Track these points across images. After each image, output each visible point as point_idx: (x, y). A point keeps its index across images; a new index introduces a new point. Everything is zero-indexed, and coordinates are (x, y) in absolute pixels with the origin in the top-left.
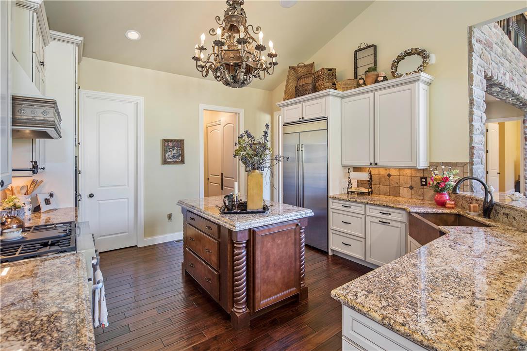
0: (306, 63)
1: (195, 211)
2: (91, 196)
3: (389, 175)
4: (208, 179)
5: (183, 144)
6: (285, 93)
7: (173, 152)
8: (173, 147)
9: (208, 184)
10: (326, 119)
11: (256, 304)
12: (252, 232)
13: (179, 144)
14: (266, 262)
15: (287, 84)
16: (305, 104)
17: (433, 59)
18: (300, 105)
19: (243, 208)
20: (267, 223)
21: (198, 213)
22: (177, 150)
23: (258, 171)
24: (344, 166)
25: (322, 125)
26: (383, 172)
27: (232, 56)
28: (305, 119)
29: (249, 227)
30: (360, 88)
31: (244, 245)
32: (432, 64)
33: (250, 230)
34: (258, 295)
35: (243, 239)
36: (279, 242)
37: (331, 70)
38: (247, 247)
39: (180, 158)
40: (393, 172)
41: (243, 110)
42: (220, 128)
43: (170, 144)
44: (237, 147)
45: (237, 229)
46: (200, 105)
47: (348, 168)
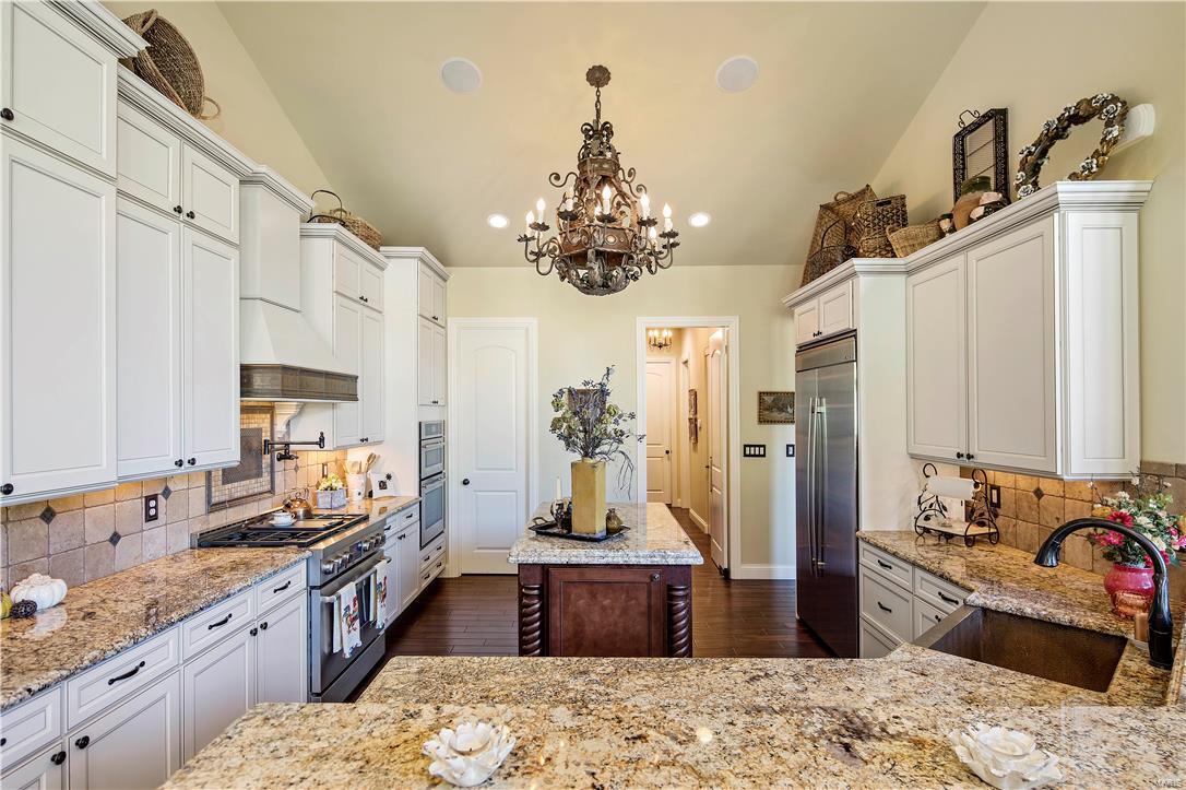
0: (853, 191)
2: (466, 482)
3: (1039, 493)
10: (854, 334)
12: (545, 572)
16: (823, 299)
24: (913, 457)
26: (1025, 483)
28: (823, 335)
30: (943, 244)
31: (536, 592)
35: (533, 580)
36: (607, 602)
37: (889, 202)
38: (542, 597)
40: (1047, 486)
41: (738, 319)
46: (638, 319)
47: (927, 464)
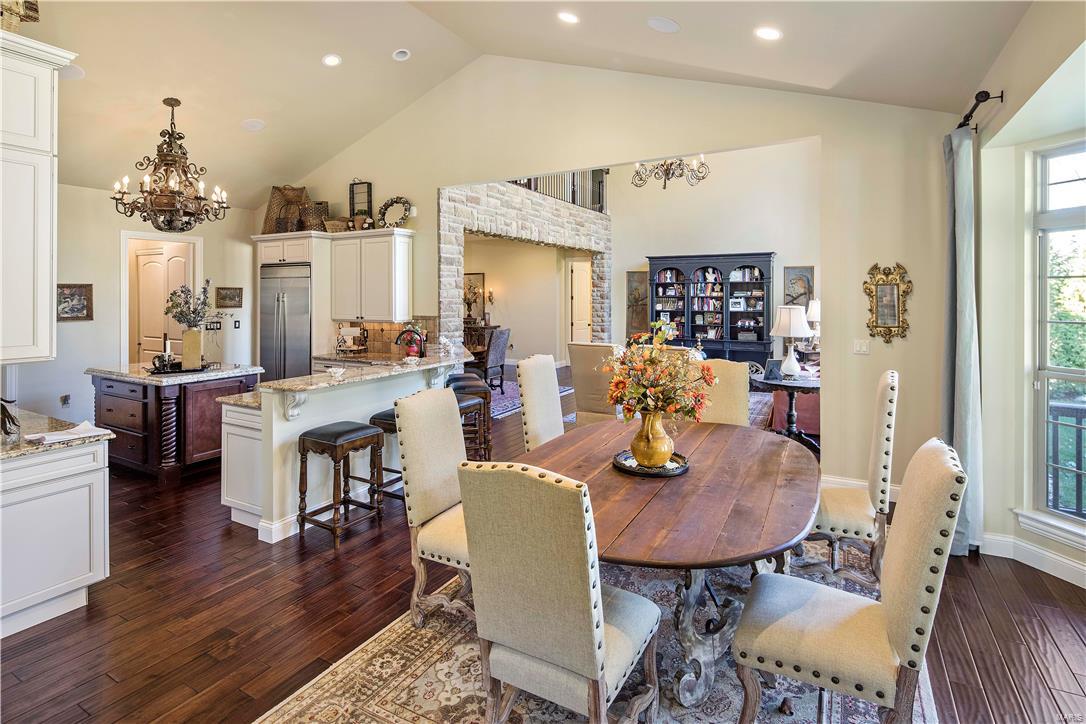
0: (295, 186)
1: (114, 377)
3: (382, 330)
4: (140, 344)
5: (91, 290)
6: (265, 223)
7: (71, 304)
8: (73, 295)
9: (139, 352)
10: (308, 264)
11: (188, 458)
12: (182, 388)
13: (85, 291)
14: (201, 416)
15: (269, 210)
16: (287, 243)
17: (414, 211)
18: (280, 243)
19: (176, 368)
20: (201, 379)
21: (119, 378)
22: (80, 300)
23: (195, 329)
24: (334, 320)
25: (304, 271)
26: (377, 327)
27: (165, 201)
28: (287, 261)
29: (179, 382)
30: (348, 233)
31: (173, 401)
32: (414, 218)
33: (180, 385)
34: (190, 448)
35: (173, 394)
37: (321, 204)
38: (178, 403)
39: (85, 312)
40: (386, 327)
41: (202, 239)
42: (163, 259)
43: (67, 291)
44: (170, 304)
45: (164, 384)
46: (122, 232)
47: (339, 323)
